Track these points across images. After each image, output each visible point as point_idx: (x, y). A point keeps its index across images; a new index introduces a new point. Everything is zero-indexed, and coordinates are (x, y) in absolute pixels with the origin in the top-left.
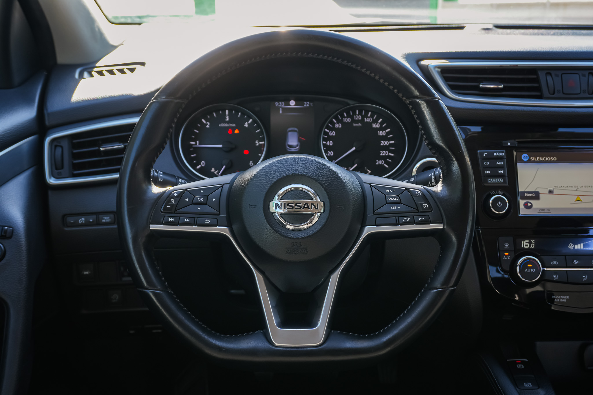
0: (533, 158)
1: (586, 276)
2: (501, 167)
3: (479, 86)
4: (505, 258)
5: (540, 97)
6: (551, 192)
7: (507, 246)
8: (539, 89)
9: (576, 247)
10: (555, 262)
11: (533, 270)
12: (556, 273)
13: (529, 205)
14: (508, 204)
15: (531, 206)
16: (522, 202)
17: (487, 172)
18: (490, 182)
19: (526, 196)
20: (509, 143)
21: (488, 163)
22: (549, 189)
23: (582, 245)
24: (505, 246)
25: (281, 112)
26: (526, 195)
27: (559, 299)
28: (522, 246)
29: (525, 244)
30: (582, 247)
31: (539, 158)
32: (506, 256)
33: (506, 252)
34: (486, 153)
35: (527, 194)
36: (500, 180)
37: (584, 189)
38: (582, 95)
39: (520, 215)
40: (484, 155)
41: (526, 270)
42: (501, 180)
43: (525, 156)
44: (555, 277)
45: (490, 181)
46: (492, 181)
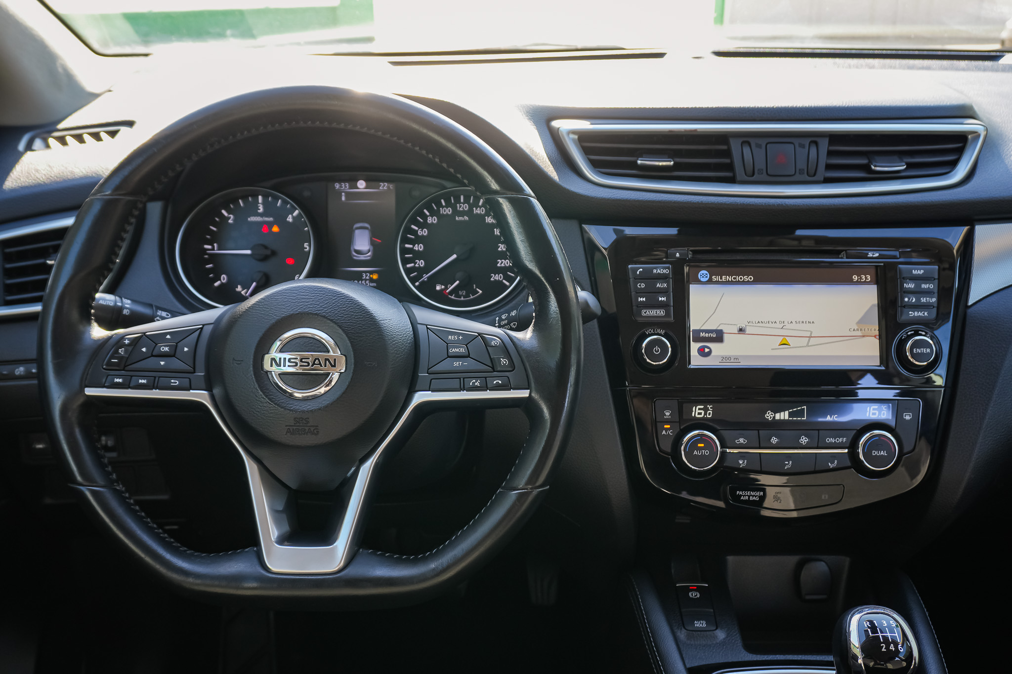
0: (716, 278)
1: (791, 462)
2: (663, 292)
3: (636, 162)
4: (664, 432)
5: (732, 180)
6: (741, 330)
7: (668, 414)
8: (730, 167)
9: (778, 416)
10: (741, 440)
11: (706, 453)
12: (742, 456)
13: (707, 350)
14: (670, 349)
15: (710, 353)
16: (694, 347)
17: (642, 299)
18: (645, 315)
19: (703, 337)
20: (678, 254)
21: (643, 286)
22: (738, 326)
23: (787, 413)
24: (665, 415)
25: (343, 198)
26: (702, 335)
27: (747, 495)
28: (693, 415)
29: (698, 412)
30: (787, 417)
31: (726, 277)
32: (667, 430)
33: (667, 422)
34: (641, 270)
35: (704, 333)
36: (661, 312)
37: (793, 326)
38: (798, 177)
39: (691, 367)
40: (638, 273)
41: (695, 452)
42: (662, 313)
43: (703, 275)
44: (741, 462)
45: (645, 313)
46: (648, 313)
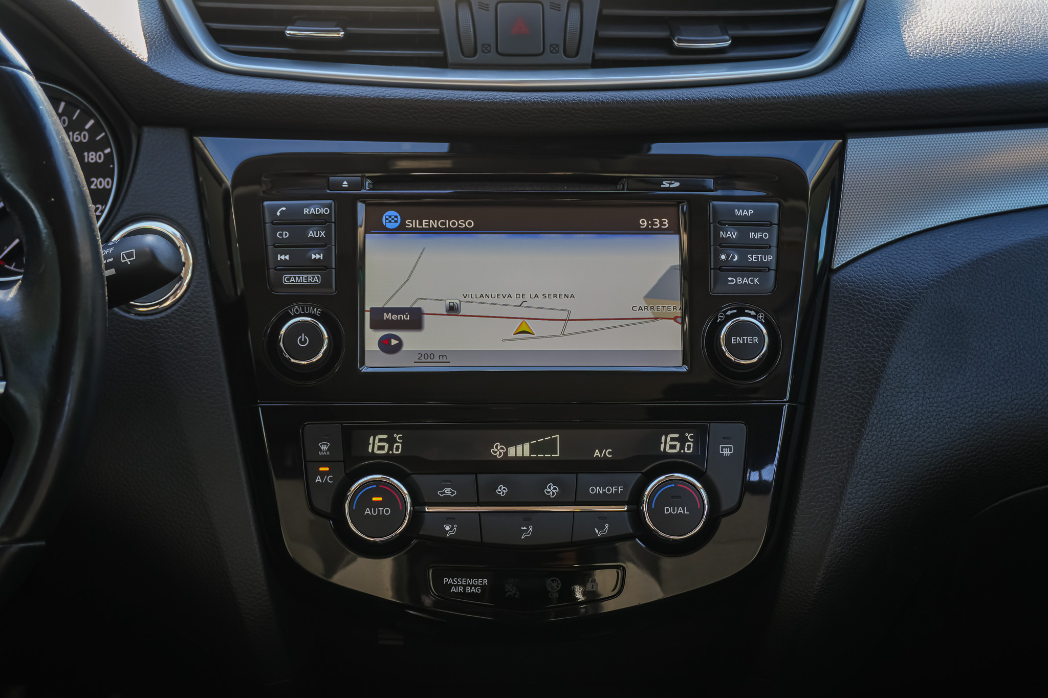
0: (412, 223)
1: (531, 528)
2: (316, 244)
3: (284, 33)
4: (318, 479)
5: (441, 63)
6: (453, 310)
7: (324, 448)
8: (438, 41)
9: (512, 452)
10: (448, 491)
11: (386, 511)
12: (450, 518)
13: (394, 342)
14: (326, 341)
15: (400, 345)
16: (372, 338)
17: (283, 257)
18: (288, 283)
19: (388, 319)
20: (345, 183)
21: (286, 235)
22: (448, 302)
23: (527, 446)
24: (321, 450)
26: (386, 316)
27: (461, 585)
28: (370, 450)
29: (377, 445)
30: (527, 453)
31: (429, 222)
32: (323, 474)
33: (324, 462)
34: (284, 209)
35: (390, 314)
36: (314, 279)
37: (540, 302)
38: (548, 58)
39: (364, 370)
40: (278, 214)
41: (367, 511)
42: (316, 279)
43: (391, 218)
44: (447, 528)
45: (288, 279)
46: (292, 279)
